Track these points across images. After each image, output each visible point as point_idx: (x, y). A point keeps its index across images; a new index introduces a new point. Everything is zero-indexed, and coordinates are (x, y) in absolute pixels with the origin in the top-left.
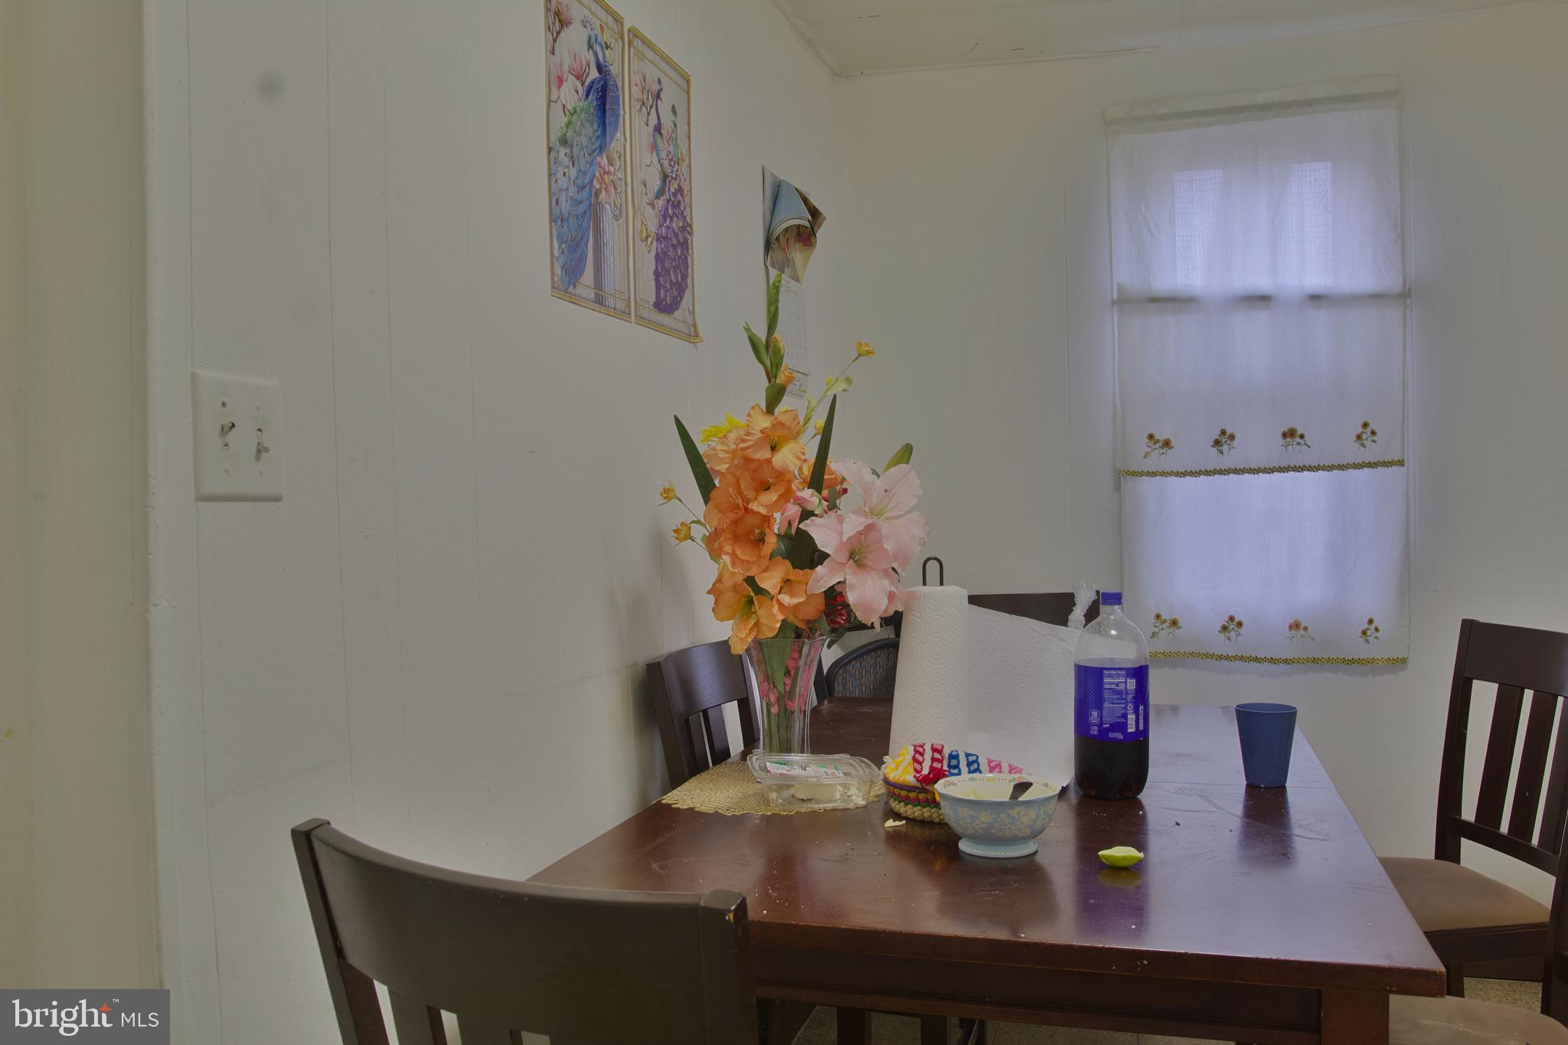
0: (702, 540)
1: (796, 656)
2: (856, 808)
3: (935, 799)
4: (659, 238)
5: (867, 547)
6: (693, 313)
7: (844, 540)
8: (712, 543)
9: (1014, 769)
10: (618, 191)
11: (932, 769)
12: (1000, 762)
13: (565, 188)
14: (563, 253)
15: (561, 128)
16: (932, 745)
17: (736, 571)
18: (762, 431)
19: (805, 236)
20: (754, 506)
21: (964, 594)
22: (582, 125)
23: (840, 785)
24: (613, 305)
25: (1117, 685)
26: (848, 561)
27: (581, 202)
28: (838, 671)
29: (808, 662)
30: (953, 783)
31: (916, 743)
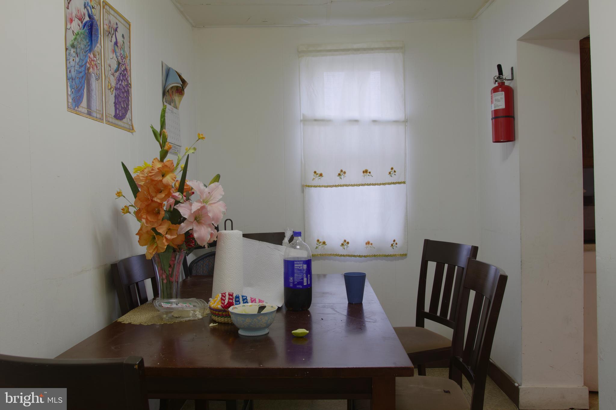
0: (134, 213)
1: (174, 259)
2: (198, 319)
3: (229, 314)
4: (116, 89)
5: (202, 215)
6: (131, 120)
7: (192, 212)
8: (138, 214)
9: (260, 301)
10: (98, 68)
11: (229, 302)
12: (255, 299)
13: (74, 66)
14: (73, 93)
15: (72, 40)
16: (229, 293)
17: (148, 225)
18: (158, 169)
19: (180, 90)
20: (155, 199)
21: (241, 233)
22: (81, 40)
23: (192, 310)
24: (95, 116)
25: (300, 267)
26: (194, 221)
27: (81, 72)
28: (194, 265)
29: (179, 262)
30: (236, 308)
31: (222, 292)
